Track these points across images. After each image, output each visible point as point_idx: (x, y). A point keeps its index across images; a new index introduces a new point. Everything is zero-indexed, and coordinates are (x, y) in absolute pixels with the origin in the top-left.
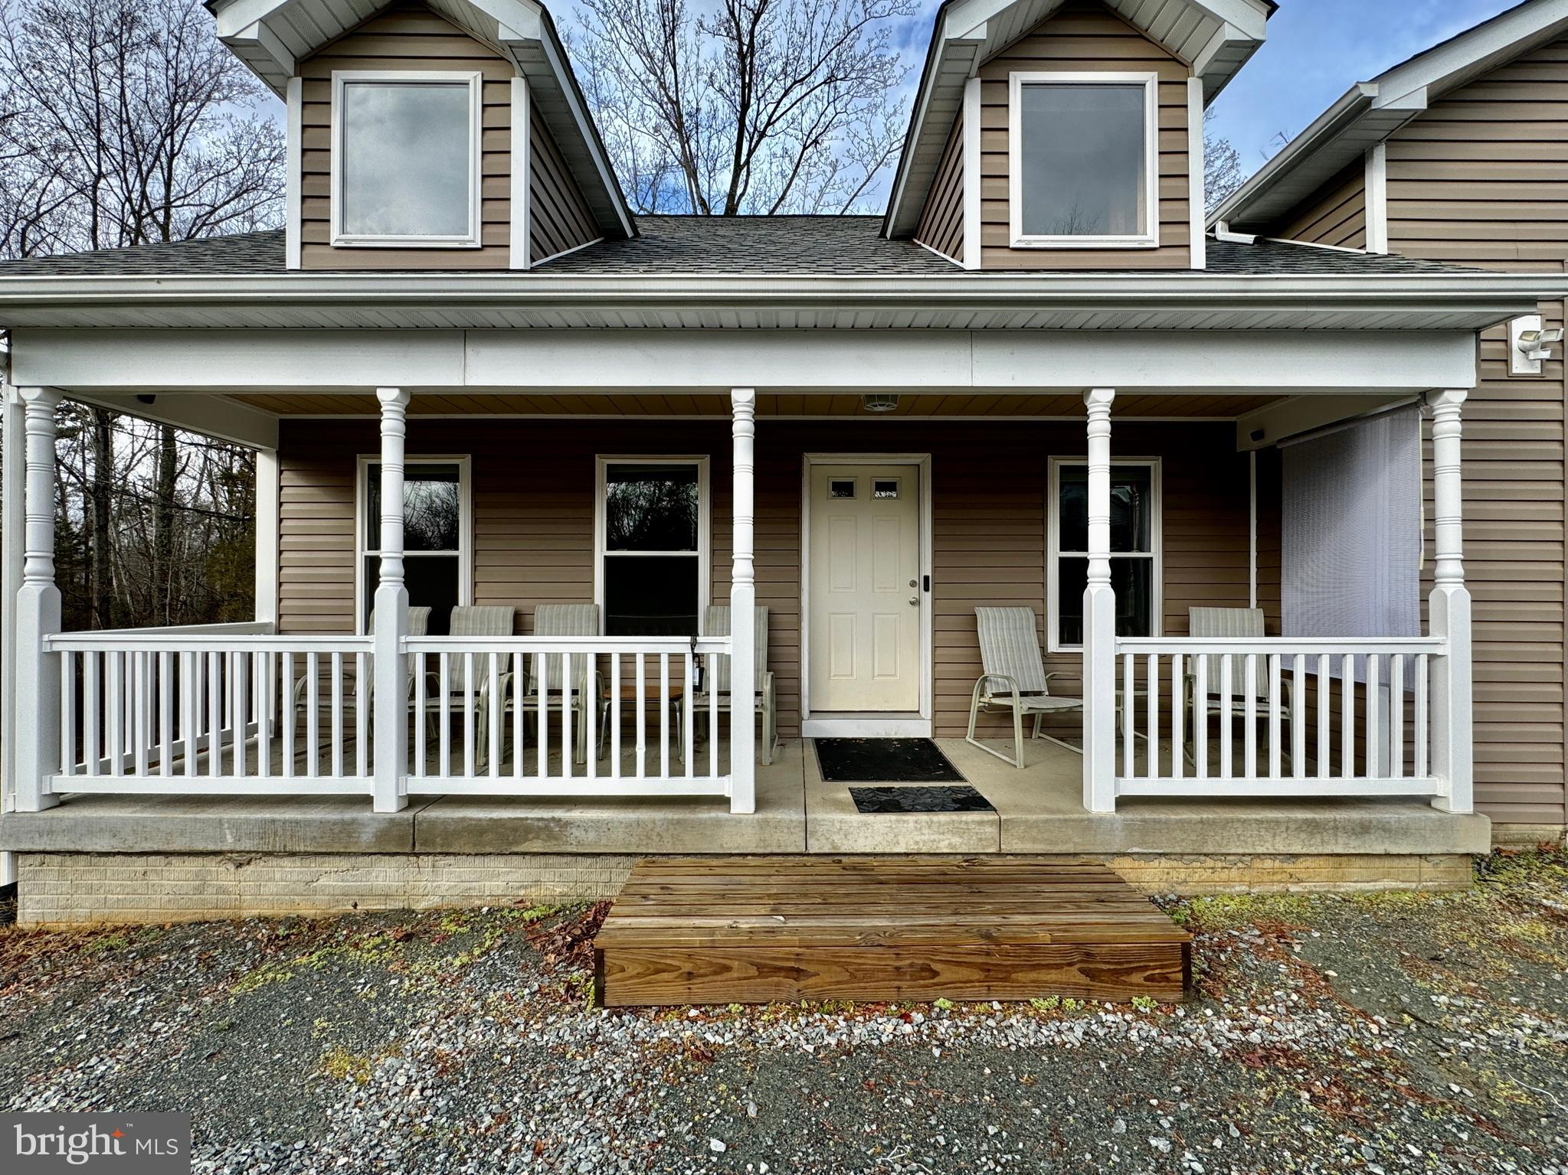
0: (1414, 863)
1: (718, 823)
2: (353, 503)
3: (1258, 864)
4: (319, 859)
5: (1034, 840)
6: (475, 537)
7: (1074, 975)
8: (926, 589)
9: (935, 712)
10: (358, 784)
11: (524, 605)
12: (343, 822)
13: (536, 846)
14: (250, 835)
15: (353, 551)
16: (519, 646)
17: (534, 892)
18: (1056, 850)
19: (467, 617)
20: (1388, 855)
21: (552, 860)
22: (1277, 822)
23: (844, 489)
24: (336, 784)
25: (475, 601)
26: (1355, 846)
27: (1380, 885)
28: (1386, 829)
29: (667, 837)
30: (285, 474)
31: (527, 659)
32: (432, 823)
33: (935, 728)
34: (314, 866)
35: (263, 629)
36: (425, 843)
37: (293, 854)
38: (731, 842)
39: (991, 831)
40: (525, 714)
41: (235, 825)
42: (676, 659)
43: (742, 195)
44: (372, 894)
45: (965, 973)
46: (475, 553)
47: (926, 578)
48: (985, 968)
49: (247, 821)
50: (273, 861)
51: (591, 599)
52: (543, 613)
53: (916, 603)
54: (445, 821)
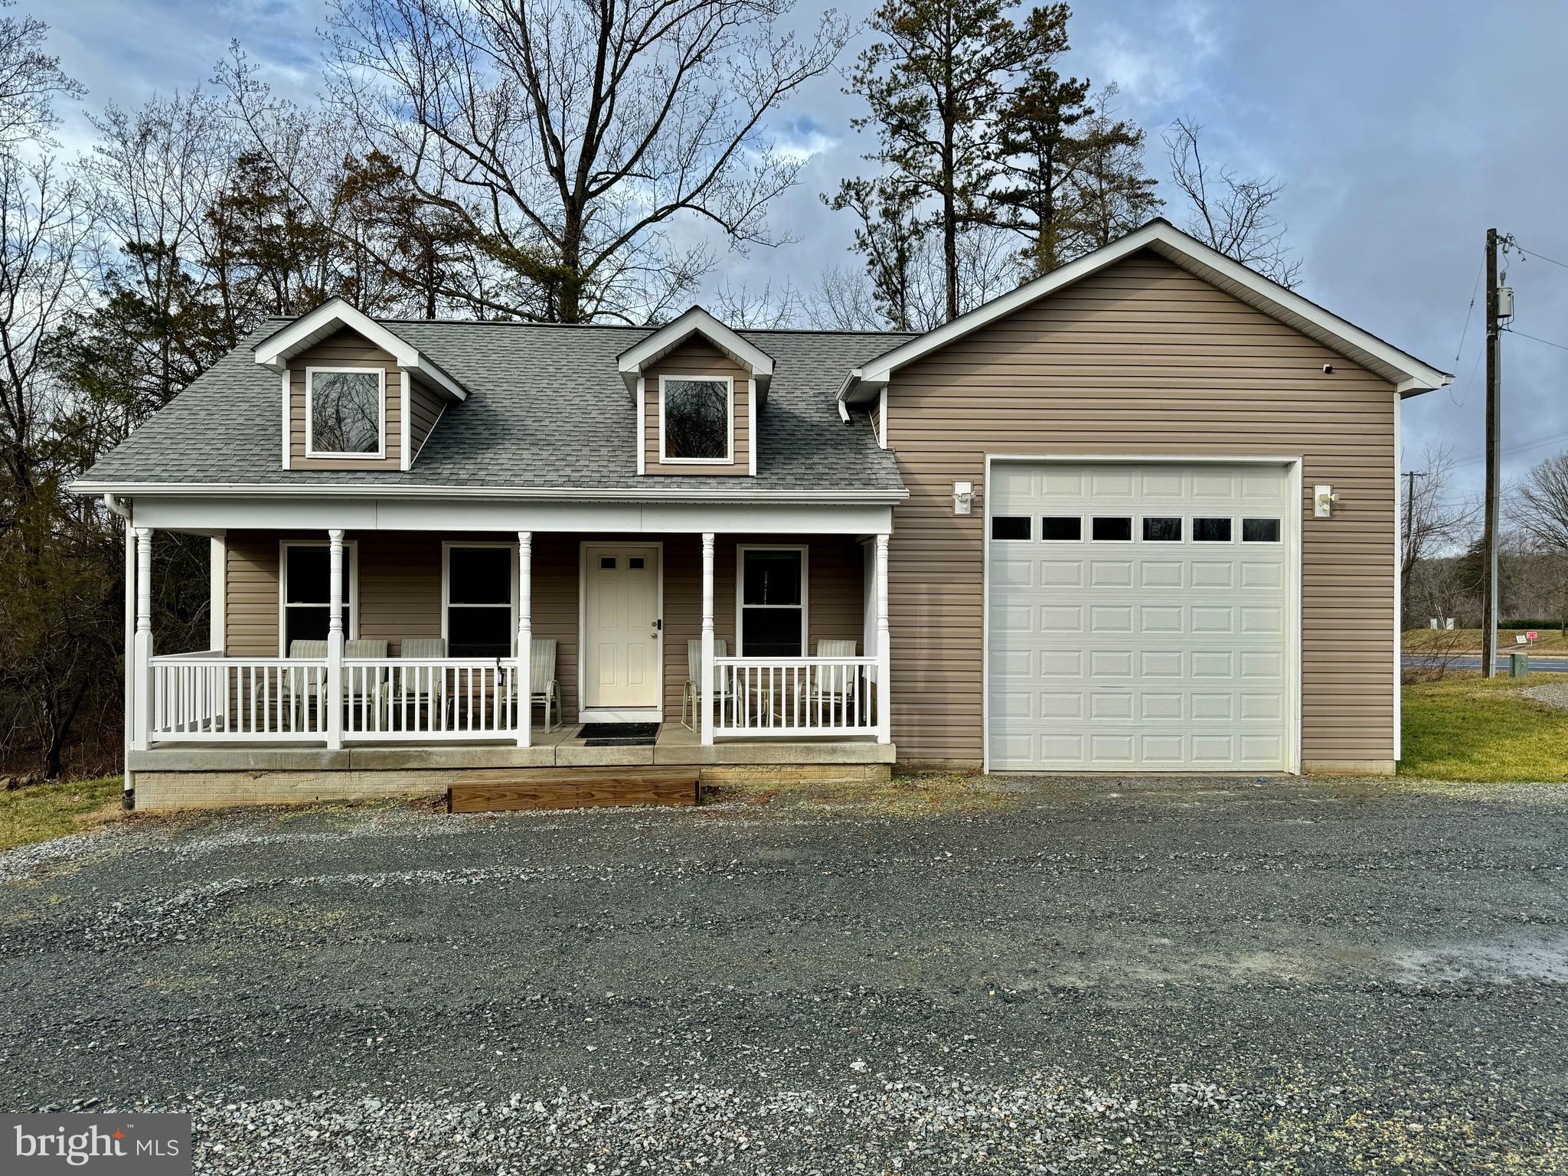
0: (861, 768)
1: (510, 752)
2: (277, 572)
3: (784, 769)
4: (298, 774)
5: (671, 758)
6: (360, 594)
7: (651, 795)
8: (659, 628)
9: (664, 706)
10: (318, 736)
11: (394, 639)
12: (312, 754)
13: (415, 765)
14: (263, 761)
15: (277, 603)
16: (391, 663)
17: (412, 790)
18: (682, 762)
19: (356, 647)
20: (845, 764)
21: (422, 773)
22: (791, 748)
23: (608, 563)
24: (307, 736)
25: (360, 637)
26: (829, 760)
27: (845, 780)
28: (844, 751)
29: (483, 759)
30: (231, 552)
31: (397, 671)
32: (359, 754)
33: (665, 717)
34: (296, 777)
35: (216, 654)
36: (355, 764)
37: (284, 771)
38: (516, 761)
39: (650, 753)
40: (395, 706)
41: (255, 756)
42: (489, 671)
43: (606, 124)
44: (326, 792)
45: (606, 795)
46: (360, 605)
47: (659, 621)
48: (614, 793)
49: (262, 754)
50: (274, 775)
51: (440, 635)
52: (407, 643)
53: (655, 637)
54: (366, 753)
